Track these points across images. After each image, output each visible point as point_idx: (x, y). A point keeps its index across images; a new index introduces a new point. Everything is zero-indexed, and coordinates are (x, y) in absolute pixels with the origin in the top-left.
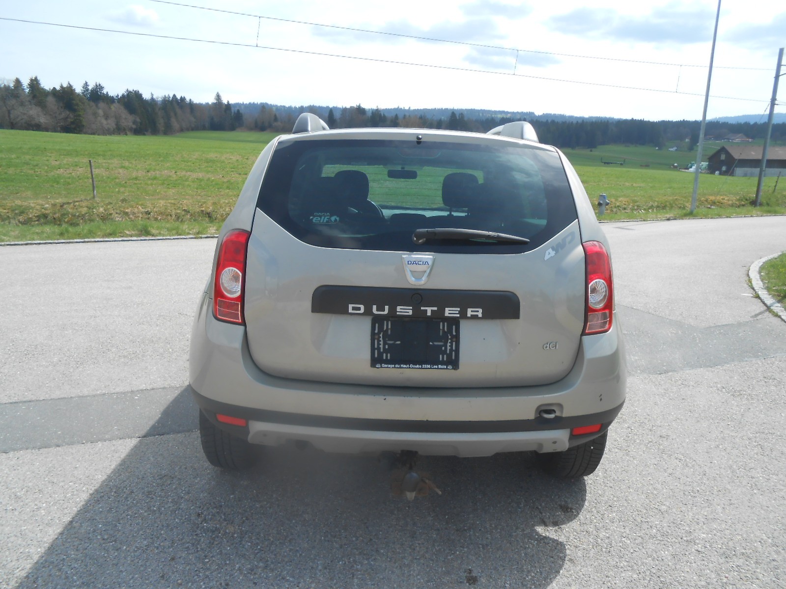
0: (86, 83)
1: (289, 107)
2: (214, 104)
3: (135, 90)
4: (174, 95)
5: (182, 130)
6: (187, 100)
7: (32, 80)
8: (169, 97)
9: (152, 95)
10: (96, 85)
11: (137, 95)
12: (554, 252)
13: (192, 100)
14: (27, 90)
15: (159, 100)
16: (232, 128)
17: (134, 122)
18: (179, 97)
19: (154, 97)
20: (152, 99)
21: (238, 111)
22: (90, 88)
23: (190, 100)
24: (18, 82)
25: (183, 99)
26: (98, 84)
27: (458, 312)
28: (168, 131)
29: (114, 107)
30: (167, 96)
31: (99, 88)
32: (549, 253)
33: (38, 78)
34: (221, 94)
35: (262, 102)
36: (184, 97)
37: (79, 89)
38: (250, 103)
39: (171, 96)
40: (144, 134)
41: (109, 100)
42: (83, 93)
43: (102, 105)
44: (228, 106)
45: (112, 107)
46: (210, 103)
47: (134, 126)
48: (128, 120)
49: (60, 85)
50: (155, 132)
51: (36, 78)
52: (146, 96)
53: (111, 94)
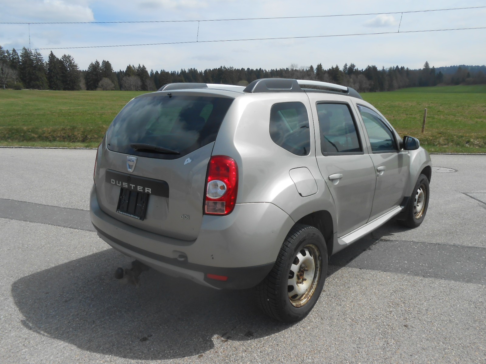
0: (346, 64)
1: (482, 66)
2: (424, 69)
3: (373, 65)
4: (397, 66)
5: (399, 88)
6: (405, 68)
7: (318, 66)
8: (394, 68)
9: (383, 67)
10: (351, 65)
11: (374, 68)
12: (191, 160)
13: (408, 68)
14: (315, 72)
15: (387, 70)
16: (434, 84)
17: (370, 85)
18: (400, 67)
19: (385, 68)
20: (383, 70)
21: (440, 72)
22: (348, 67)
23: (407, 68)
24: (312, 67)
25: (402, 68)
26: (352, 64)
27: (142, 189)
28: (391, 88)
29: (360, 76)
30: (392, 67)
31: (353, 67)
32: (188, 161)
33: (321, 64)
34: (428, 62)
35: (461, 64)
36: (404, 67)
37: (341, 68)
38: (451, 67)
39: (395, 67)
40: (375, 91)
41: (358, 72)
42: (343, 70)
43: (353, 76)
44: (433, 69)
45: (359, 77)
46: (422, 69)
47: (370, 87)
48: (366, 83)
49: (331, 67)
50: (382, 89)
51: (320, 64)
52: (379, 68)
53: (360, 69)
